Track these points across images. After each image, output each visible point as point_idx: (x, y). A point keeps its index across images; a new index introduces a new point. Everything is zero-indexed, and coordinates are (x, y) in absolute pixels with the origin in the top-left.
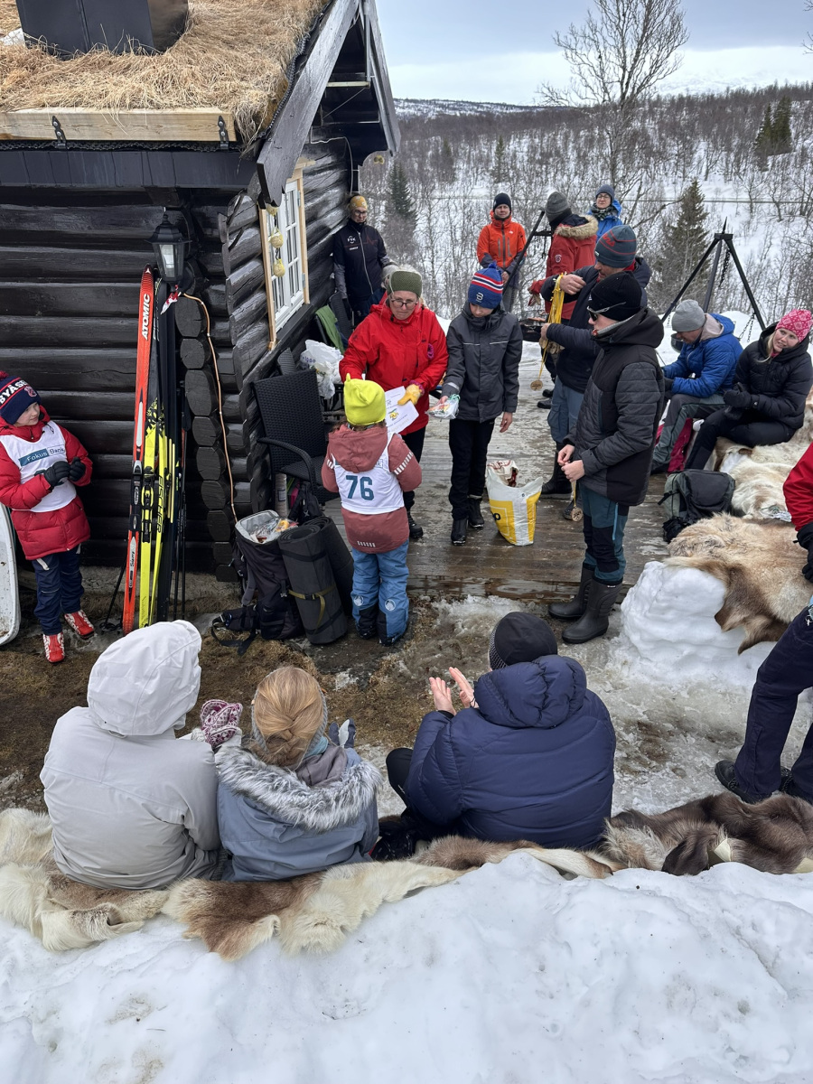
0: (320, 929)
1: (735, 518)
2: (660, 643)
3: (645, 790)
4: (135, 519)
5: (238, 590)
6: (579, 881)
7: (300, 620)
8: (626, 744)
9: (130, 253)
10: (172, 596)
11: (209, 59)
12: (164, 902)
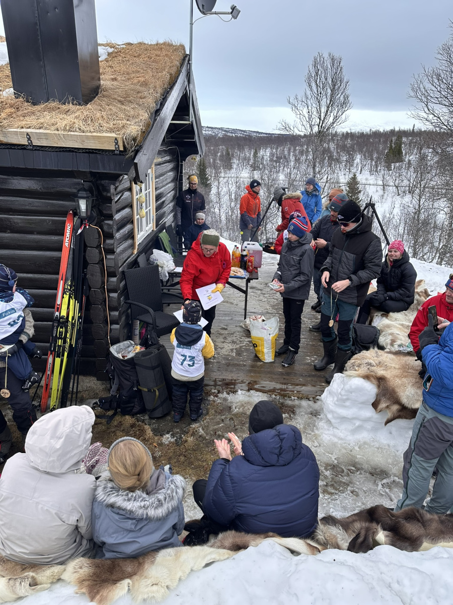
0: (155, 588)
1: (380, 351)
2: (343, 419)
3: (336, 504)
4: (53, 344)
5: (108, 386)
6: (302, 557)
7: (144, 403)
8: (326, 477)
9: (62, 202)
10: (71, 389)
11: (111, 109)
12: (63, 572)
